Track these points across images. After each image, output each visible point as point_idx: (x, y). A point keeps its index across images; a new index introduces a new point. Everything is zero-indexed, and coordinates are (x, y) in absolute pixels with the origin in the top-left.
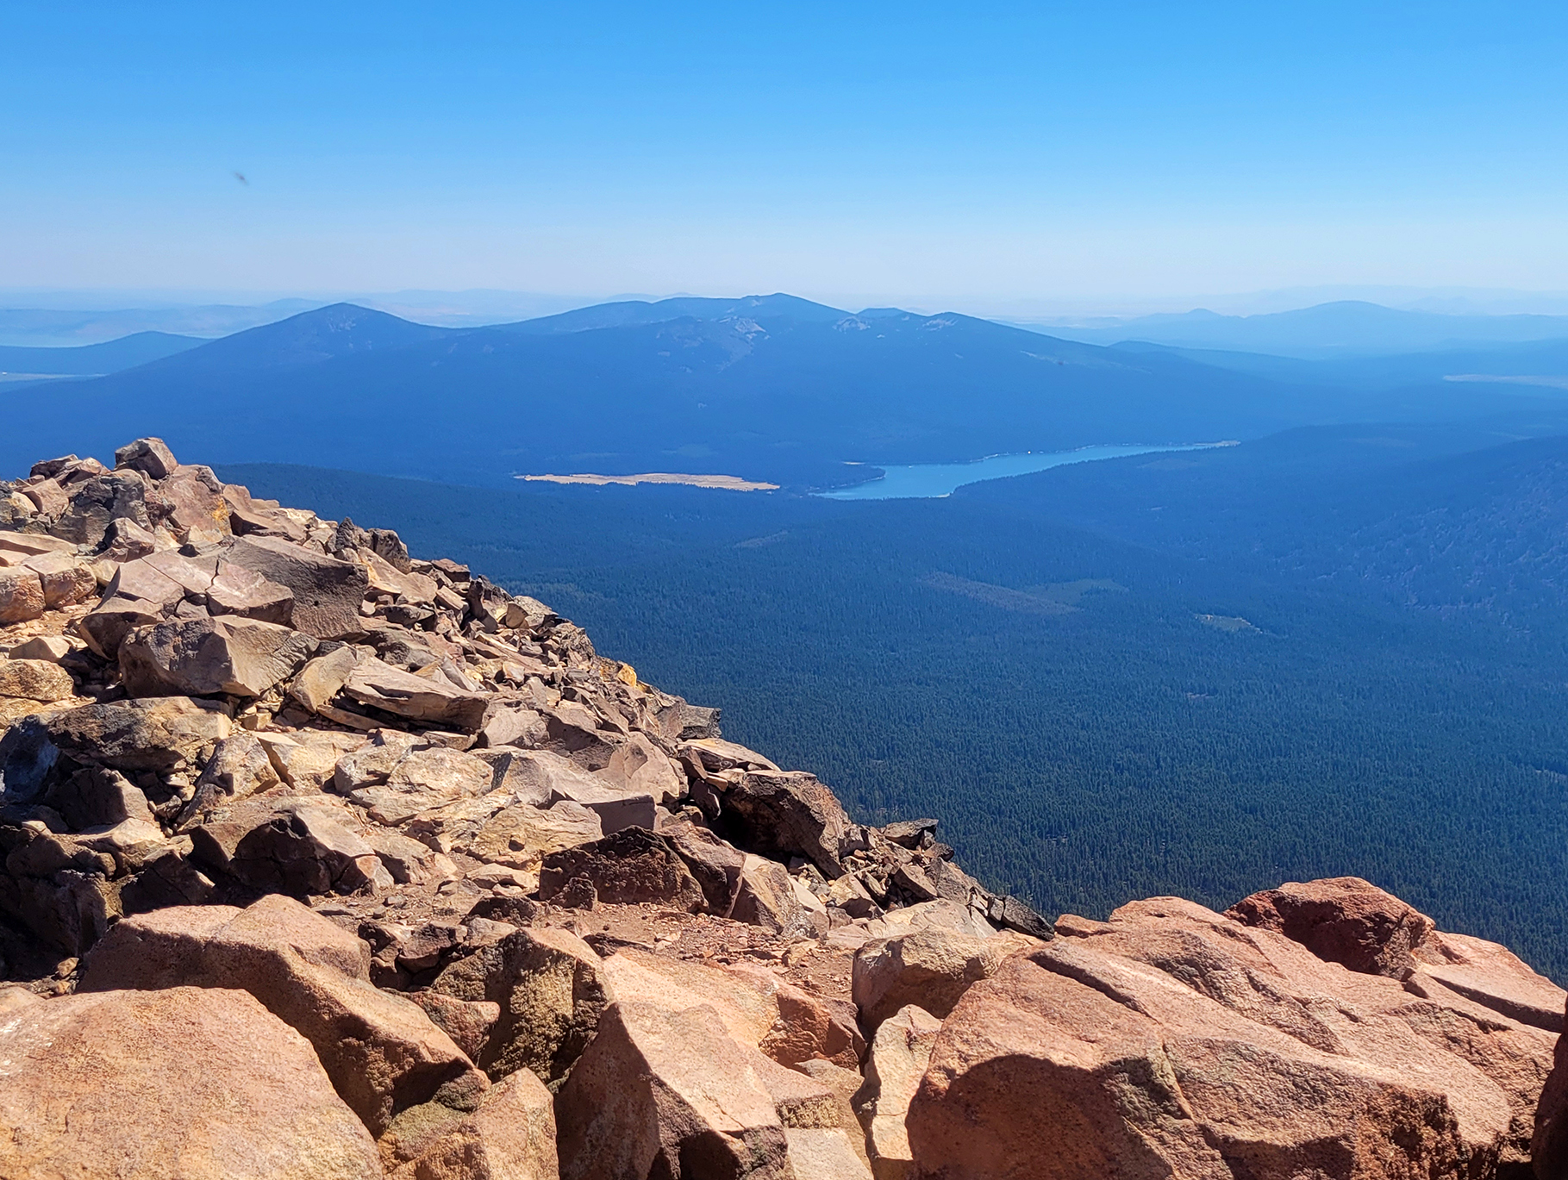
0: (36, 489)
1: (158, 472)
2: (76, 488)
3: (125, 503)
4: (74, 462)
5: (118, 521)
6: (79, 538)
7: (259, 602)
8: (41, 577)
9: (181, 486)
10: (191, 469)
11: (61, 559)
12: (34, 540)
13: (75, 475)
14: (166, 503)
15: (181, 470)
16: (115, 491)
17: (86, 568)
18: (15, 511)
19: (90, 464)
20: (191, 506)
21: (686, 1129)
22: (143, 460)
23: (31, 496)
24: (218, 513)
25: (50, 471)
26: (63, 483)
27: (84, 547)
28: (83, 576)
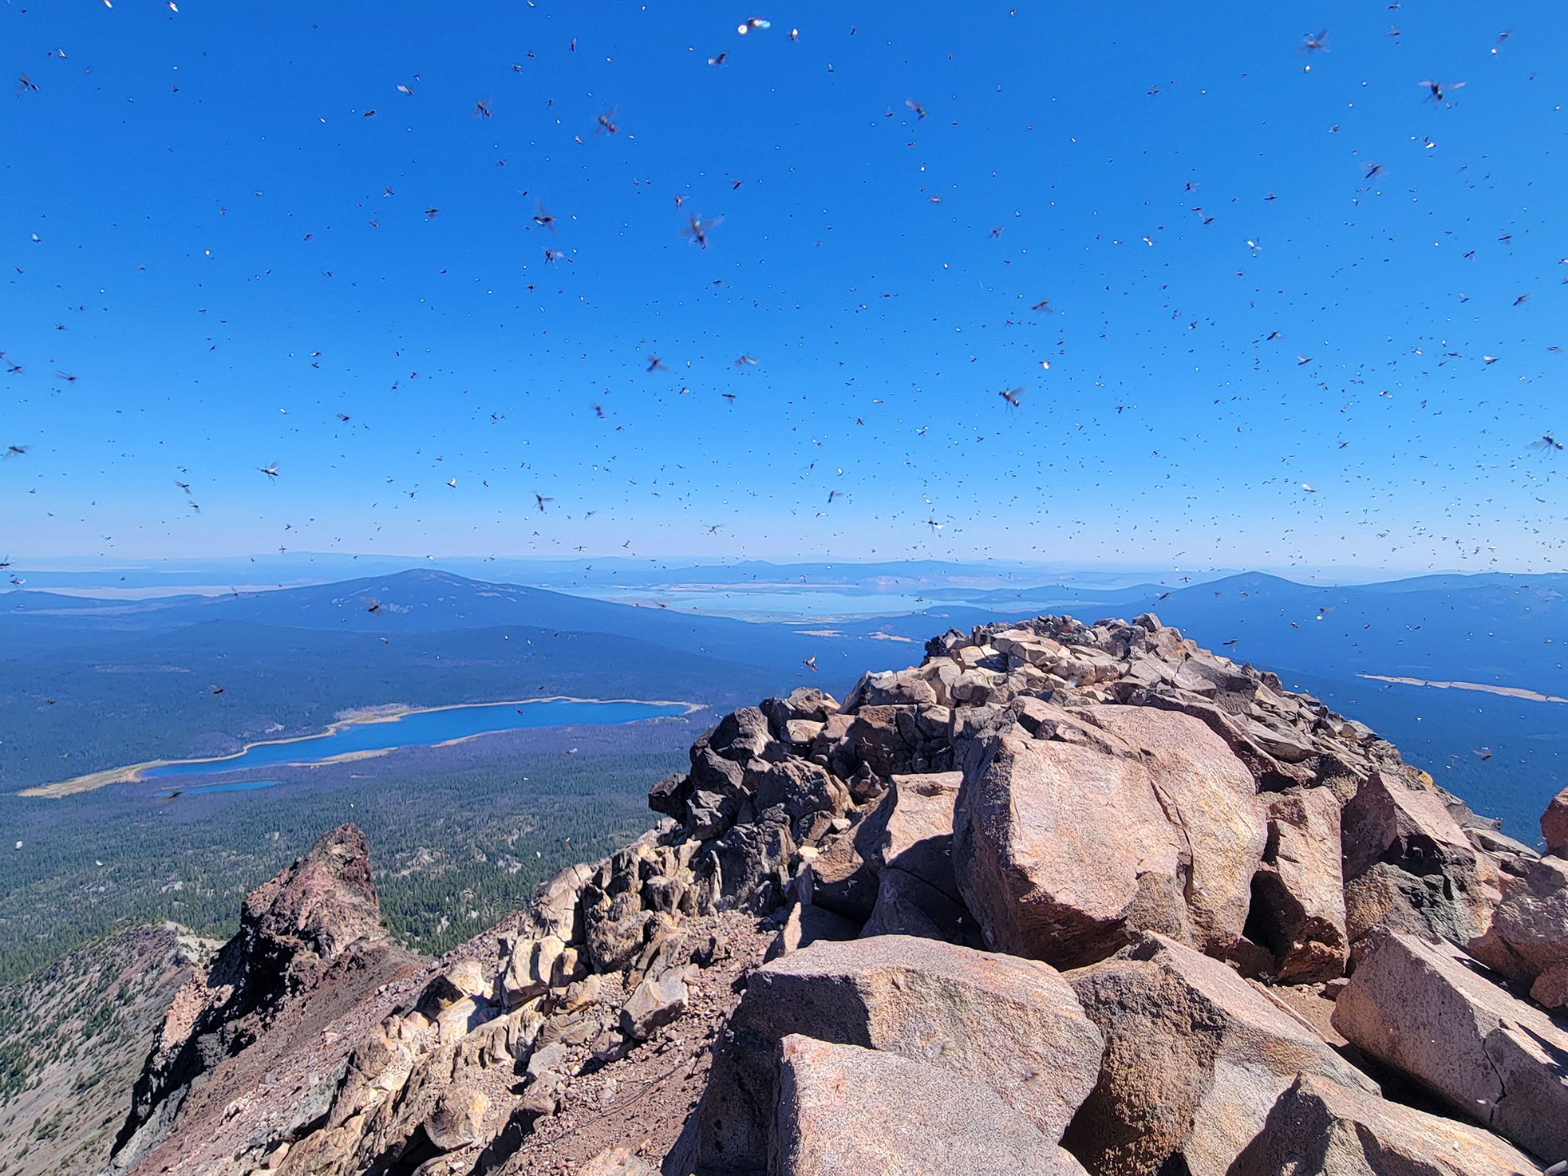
0: (1096, 630)
1: (1153, 629)
2: (1113, 632)
3: (1136, 640)
4: (1114, 621)
5: (1132, 648)
6: (1113, 654)
7: (1198, 688)
8: (1095, 667)
9: (1163, 637)
10: (1168, 629)
11: (1104, 660)
12: (1093, 651)
13: (1114, 626)
14: (1155, 643)
15: (1163, 629)
16: (1132, 633)
17: (1116, 666)
18: (1087, 638)
19: (1121, 622)
20: (1166, 646)
21: (1413, 832)
22: (1146, 622)
23: (1094, 633)
24: (1179, 651)
25: (1104, 624)
26: (1108, 629)
27: (1115, 658)
28: (1114, 669)
